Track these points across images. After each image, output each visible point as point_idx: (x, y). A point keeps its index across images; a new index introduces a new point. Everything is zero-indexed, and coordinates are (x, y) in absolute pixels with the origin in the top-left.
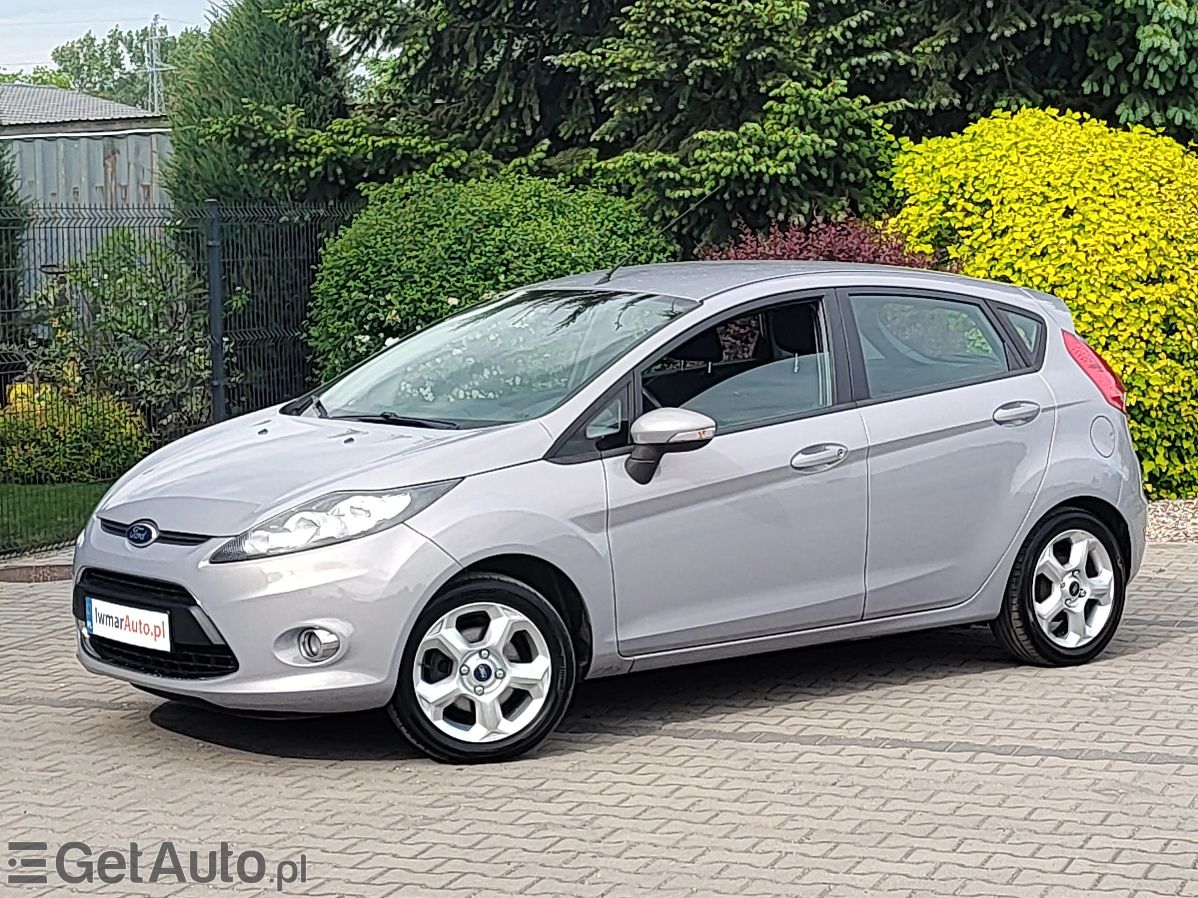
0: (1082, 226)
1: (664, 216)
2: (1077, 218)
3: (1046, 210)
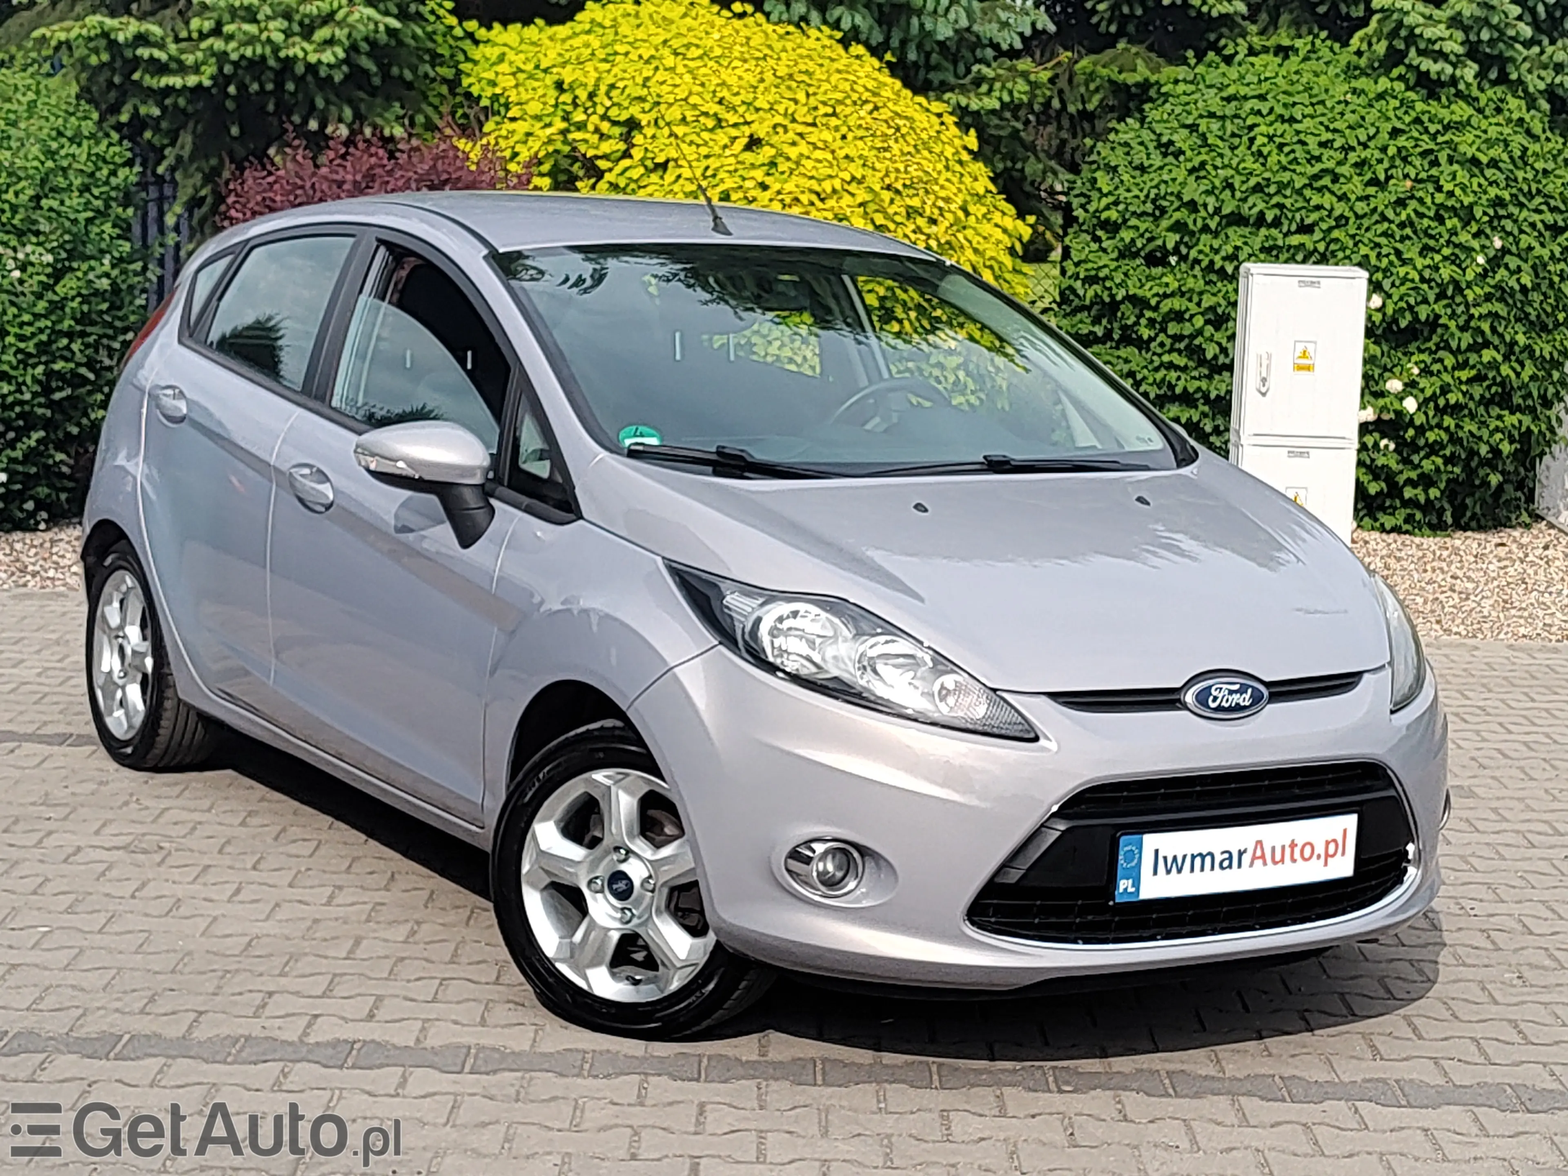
0: (773, 164)
1: (135, 114)
2: (767, 152)
3: (722, 137)
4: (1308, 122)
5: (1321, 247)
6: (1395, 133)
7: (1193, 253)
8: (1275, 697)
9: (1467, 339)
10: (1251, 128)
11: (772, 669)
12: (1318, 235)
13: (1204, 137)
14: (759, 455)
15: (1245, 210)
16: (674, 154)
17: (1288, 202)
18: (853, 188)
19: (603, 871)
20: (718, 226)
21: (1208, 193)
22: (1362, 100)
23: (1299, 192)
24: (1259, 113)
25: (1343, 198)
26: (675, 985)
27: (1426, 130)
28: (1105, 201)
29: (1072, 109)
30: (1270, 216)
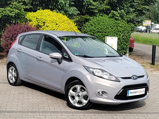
2: (58, 25)
3: (53, 24)
4: (105, 23)
5: (107, 35)
6: (114, 24)
7: (94, 35)
8: (139, 78)
9: (120, 43)
10: (100, 23)
11: (95, 75)
12: (107, 33)
13: (95, 24)
14: (88, 56)
15: (100, 31)
16: (49, 25)
17: (104, 30)
18: (66, 29)
19: (77, 95)
20: (76, 34)
21: (96, 29)
22: (110, 21)
23: (105, 29)
24: (100, 22)
25: (109, 30)
26: (84, 105)
27: (116, 24)
28: (85, 30)
29: (80, 21)
30: (102, 32)
